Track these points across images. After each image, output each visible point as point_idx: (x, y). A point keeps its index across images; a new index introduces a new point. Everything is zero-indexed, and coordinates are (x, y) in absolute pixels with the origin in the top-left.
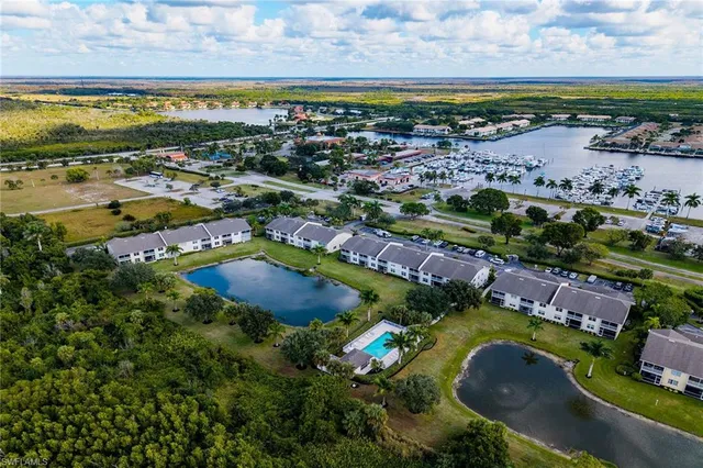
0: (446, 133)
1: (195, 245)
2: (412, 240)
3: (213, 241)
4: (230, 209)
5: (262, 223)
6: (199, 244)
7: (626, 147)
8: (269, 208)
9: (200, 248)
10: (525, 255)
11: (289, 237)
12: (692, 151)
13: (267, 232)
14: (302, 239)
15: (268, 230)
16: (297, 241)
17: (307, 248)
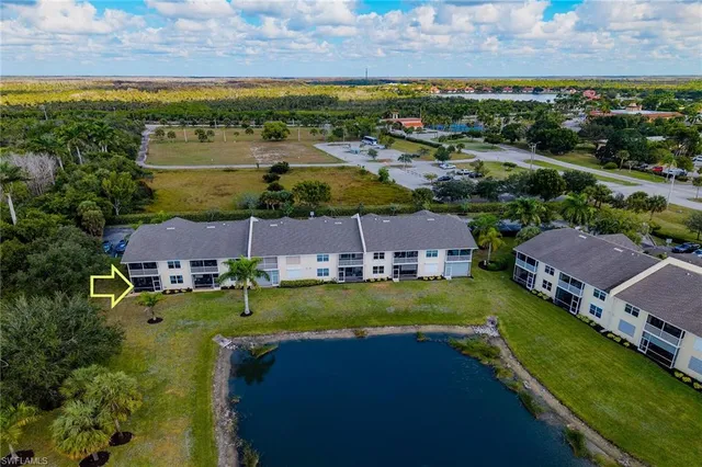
1: (323, 265)
3: (369, 262)
4: (448, 195)
5: (509, 234)
6: (333, 264)
8: (537, 202)
9: (333, 275)
11: (587, 296)
13: (518, 263)
14: (644, 315)
15: (523, 258)
16: (613, 314)
17: (660, 358)
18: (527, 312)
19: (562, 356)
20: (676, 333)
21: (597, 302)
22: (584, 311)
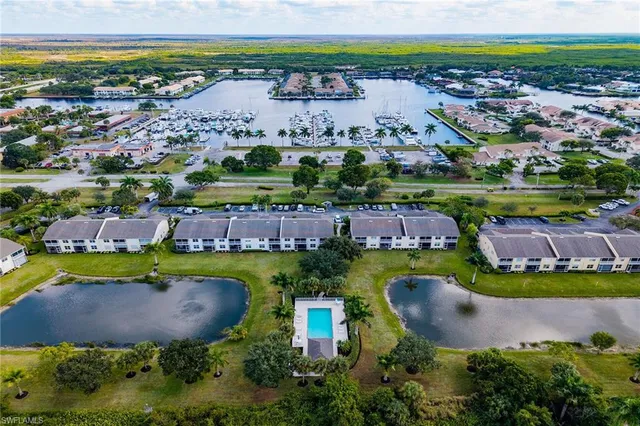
0: (134, 93)
2: (227, 210)
7: (299, 94)
10: (336, 200)
11: (88, 244)
12: (343, 94)
13: (47, 245)
14: (111, 241)
15: (48, 242)
16: (102, 246)
17: (123, 251)
18: (69, 261)
19: (96, 266)
20: (123, 241)
21: (93, 244)
22: (90, 250)
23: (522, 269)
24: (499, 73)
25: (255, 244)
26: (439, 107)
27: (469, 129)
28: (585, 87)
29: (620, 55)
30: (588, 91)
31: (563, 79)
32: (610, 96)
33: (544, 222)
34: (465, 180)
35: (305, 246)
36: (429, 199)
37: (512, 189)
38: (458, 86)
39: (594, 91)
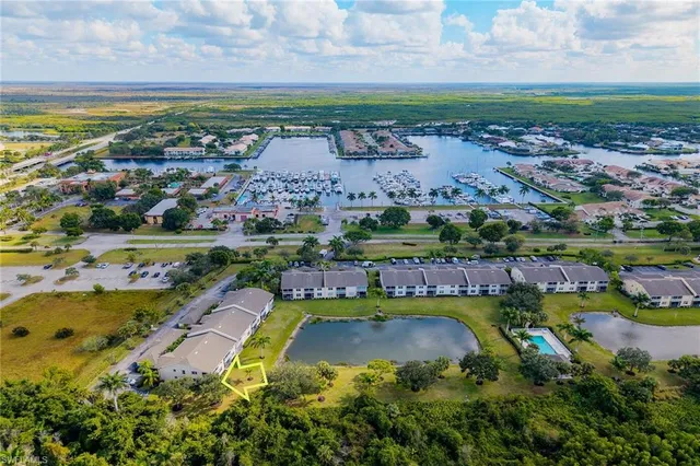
7: (364, 154)
12: (406, 153)
14: (334, 288)
16: (327, 293)
19: (331, 308)
20: (344, 289)
21: (320, 292)
22: (316, 297)
23: (667, 305)
24: (540, 130)
25: (447, 290)
26: (507, 166)
27: (549, 188)
28: (630, 145)
29: (642, 109)
30: (634, 148)
31: (606, 137)
32: (654, 154)
33: (663, 269)
34: (575, 235)
35: (487, 291)
36: (564, 252)
37: (620, 242)
38: (511, 144)
39: (639, 149)
